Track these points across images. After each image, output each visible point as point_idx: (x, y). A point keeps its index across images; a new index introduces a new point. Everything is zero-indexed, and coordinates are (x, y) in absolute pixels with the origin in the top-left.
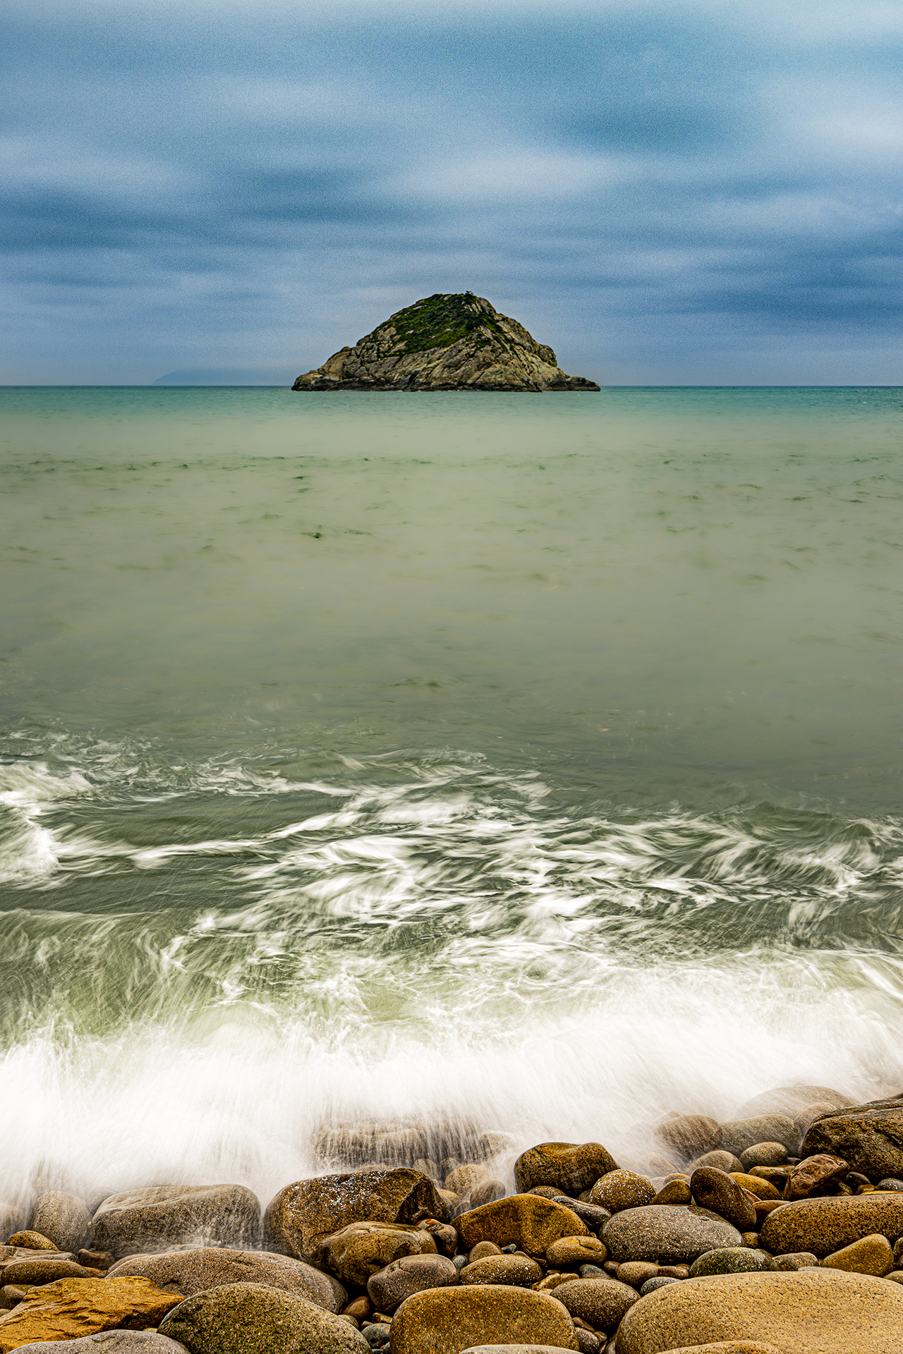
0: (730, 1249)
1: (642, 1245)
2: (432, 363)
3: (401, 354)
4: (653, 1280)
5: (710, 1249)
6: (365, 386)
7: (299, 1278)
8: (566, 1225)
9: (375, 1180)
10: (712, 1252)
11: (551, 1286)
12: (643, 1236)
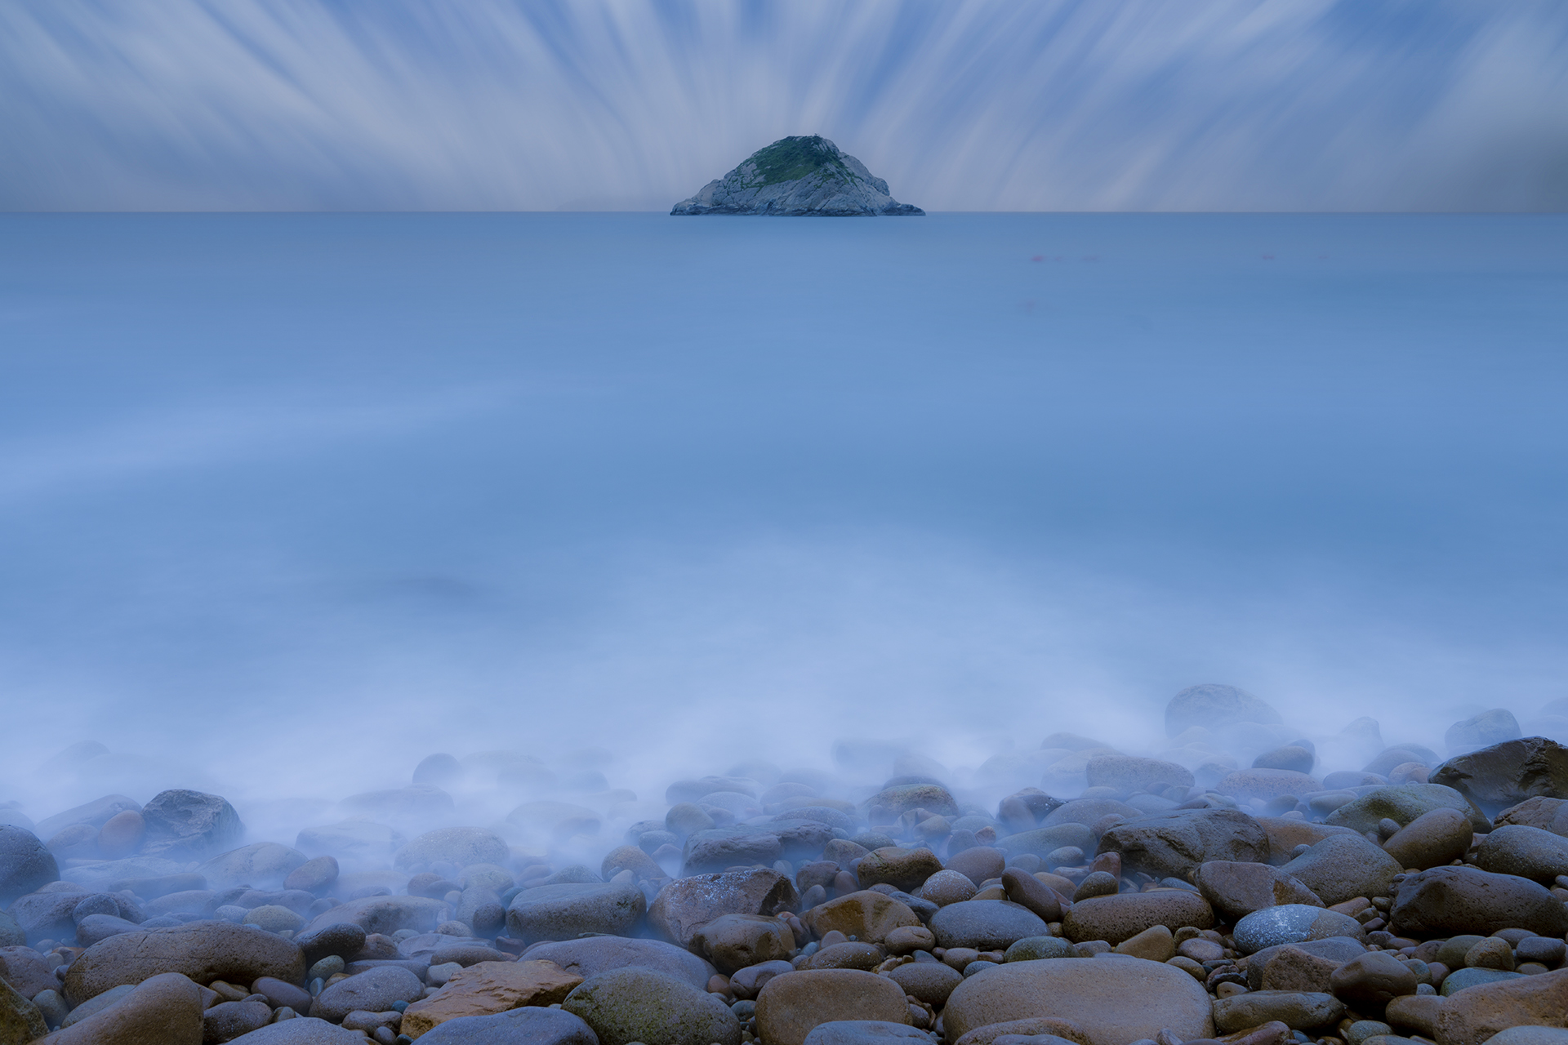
1: (965, 934)
2: (787, 193)
3: (760, 186)
4: (973, 964)
5: (1021, 938)
6: (731, 211)
7: (679, 962)
8: (901, 917)
9: (742, 879)
10: (1023, 940)
11: (889, 968)
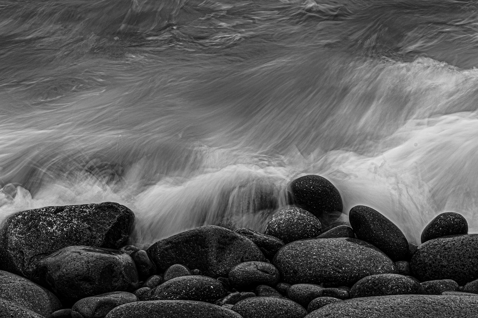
0: (384, 275)
12: (311, 263)
